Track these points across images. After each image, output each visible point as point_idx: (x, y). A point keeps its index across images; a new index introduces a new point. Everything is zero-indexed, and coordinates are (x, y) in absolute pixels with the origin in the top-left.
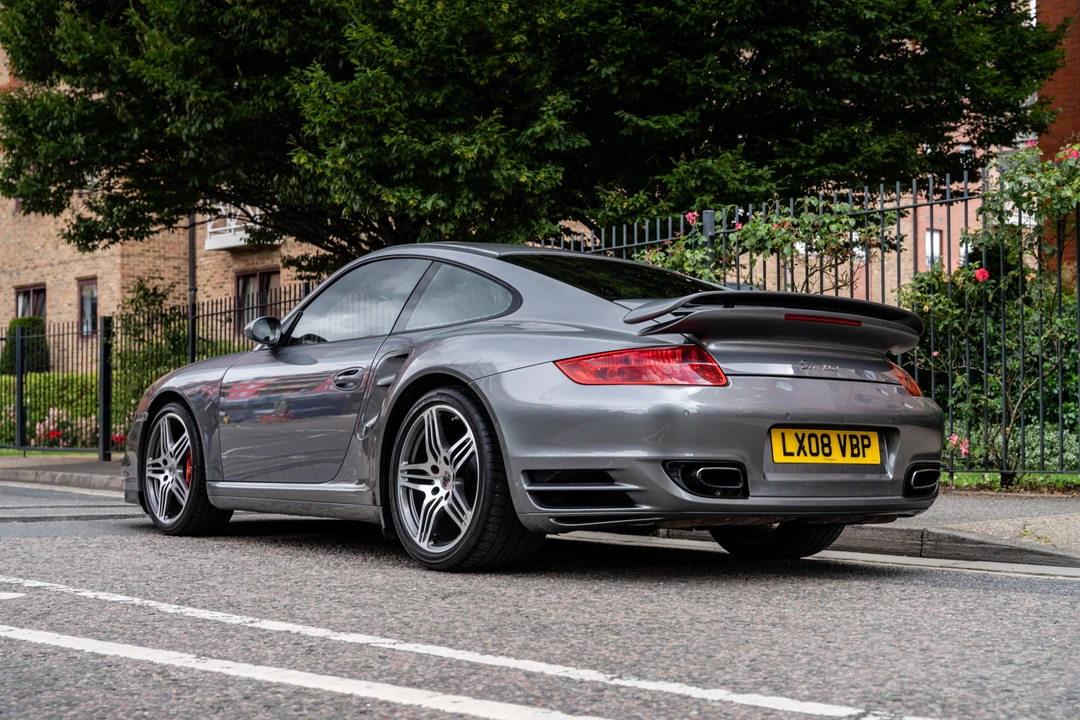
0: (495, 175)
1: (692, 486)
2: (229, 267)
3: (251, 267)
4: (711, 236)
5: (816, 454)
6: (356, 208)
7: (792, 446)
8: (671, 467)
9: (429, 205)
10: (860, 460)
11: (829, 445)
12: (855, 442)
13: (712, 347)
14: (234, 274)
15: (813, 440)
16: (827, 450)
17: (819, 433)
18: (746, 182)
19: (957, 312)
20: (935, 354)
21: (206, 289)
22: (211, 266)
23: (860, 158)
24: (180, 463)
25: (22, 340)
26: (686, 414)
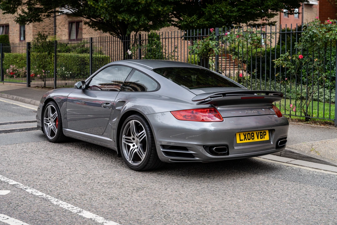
0: (151, 8)
1: (212, 153)
2: (66, 20)
3: (73, 20)
4: (218, 36)
5: (250, 139)
6: (108, 19)
7: (243, 137)
8: (205, 147)
9: (132, 20)
10: (263, 140)
11: (253, 136)
12: (261, 134)
13: (219, 108)
14: (68, 22)
15: (249, 135)
16: (253, 138)
17: (251, 133)
18: (229, 12)
19: (293, 67)
20: (286, 79)
21: (59, 26)
22: (61, 19)
23: (264, 7)
24: (54, 121)
25: (2, 48)
26: (211, 131)
